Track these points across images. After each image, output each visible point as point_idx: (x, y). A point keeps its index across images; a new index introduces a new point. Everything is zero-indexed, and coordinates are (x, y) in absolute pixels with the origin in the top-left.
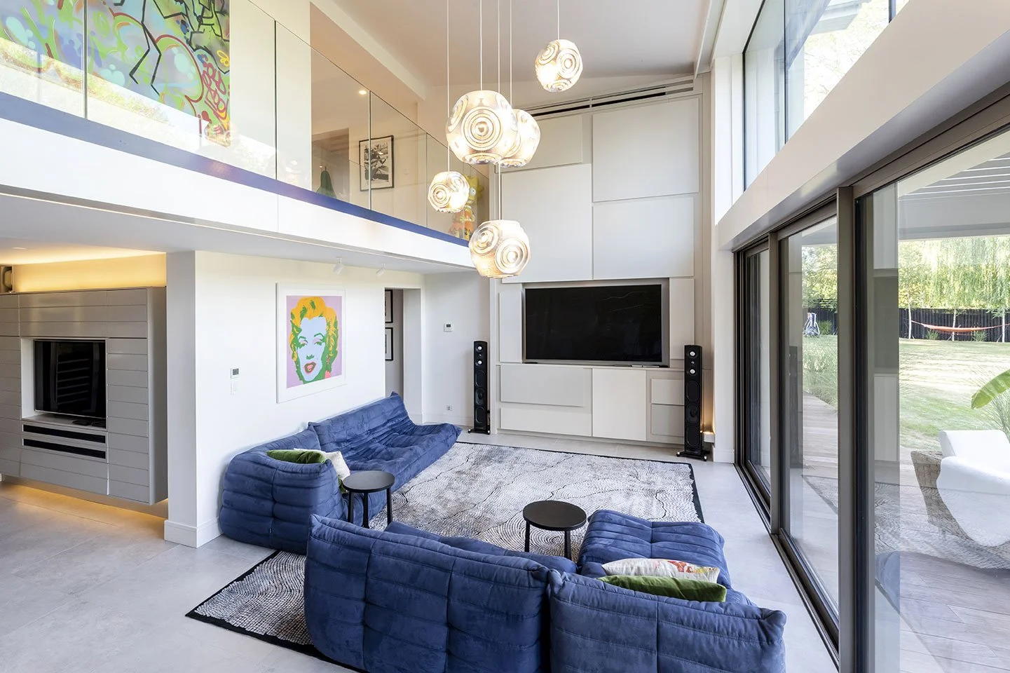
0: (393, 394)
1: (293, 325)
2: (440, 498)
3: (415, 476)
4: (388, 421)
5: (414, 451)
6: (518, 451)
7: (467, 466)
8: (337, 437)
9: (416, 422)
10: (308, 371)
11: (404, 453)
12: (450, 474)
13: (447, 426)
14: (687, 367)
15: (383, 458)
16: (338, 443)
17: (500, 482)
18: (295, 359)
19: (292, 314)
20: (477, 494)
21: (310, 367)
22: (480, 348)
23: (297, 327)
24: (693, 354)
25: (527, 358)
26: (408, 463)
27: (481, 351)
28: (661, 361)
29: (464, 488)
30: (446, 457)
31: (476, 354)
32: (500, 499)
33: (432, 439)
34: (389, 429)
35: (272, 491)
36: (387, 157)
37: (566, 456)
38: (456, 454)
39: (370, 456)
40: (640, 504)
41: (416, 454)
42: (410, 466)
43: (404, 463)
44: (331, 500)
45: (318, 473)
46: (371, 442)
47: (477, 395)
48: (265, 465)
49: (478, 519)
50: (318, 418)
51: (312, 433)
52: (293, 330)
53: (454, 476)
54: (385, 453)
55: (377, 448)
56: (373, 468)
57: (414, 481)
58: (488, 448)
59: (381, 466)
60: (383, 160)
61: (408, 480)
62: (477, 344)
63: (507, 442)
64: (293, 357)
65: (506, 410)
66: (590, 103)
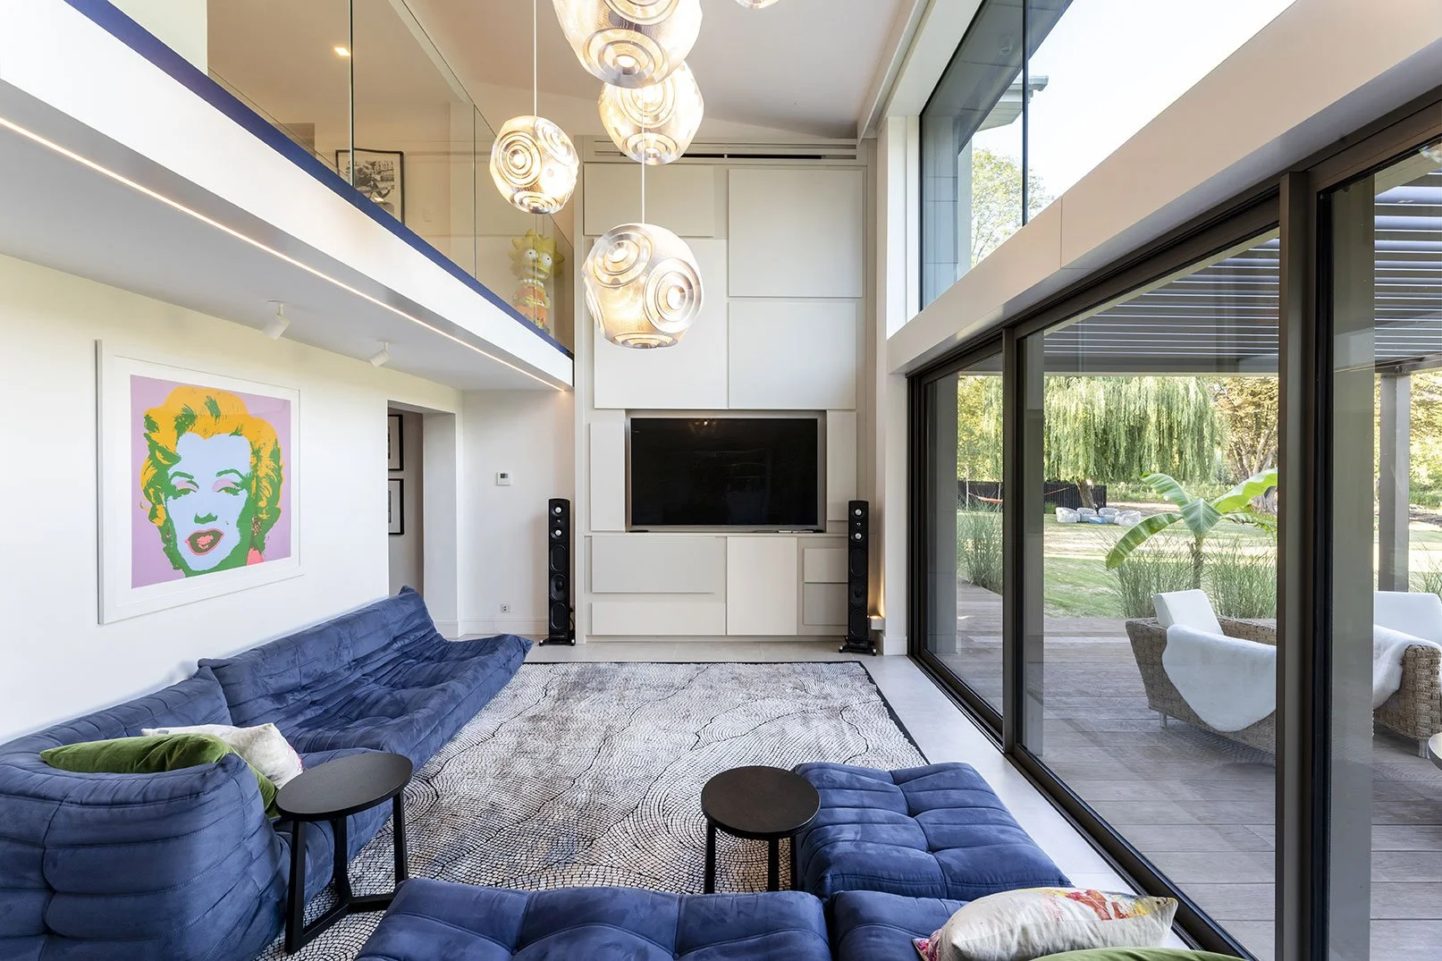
0: (404, 590)
1: (153, 446)
2: (504, 776)
3: (451, 739)
4: (395, 639)
5: (449, 691)
6: (626, 669)
7: (546, 705)
8: (274, 684)
9: (447, 635)
10: (197, 549)
11: (430, 697)
12: (518, 723)
13: (508, 639)
14: (852, 530)
15: (383, 714)
16: (279, 696)
17: (609, 727)
18: (159, 522)
19: (148, 418)
20: (576, 755)
21: (203, 541)
22: (559, 510)
23: (164, 451)
24: (858, 512)
25: (633, 524)
26: (438, 719)
27: (560, 515)
28: (816, 523)
29: (547, 748)
30: (506, 692)
31: (553, 520)
32: (615, 759)
33: (483, 665)
34: (396, 654)
35: (41, 864)
36: (393, 187)
37: (697, 669)
38: (523, 685)
39: (354, 714)
40: (828, 734)
41: (454, 698)
42: (442, 723)
43: (430, 719)
44: (239, 855)
45: (195, 793)
46: (358, 683)
47: (553, 584)
48: (23, 794)
49: (585, 811)
50: (224, 647)
51: (205, 683)
52: (152, 456)
53: (527, 726)
54: (391, 703)
55: (372, 693)
56: (362, 742)
57: (452, 748)
58: (575, 668)
59: (378, 735)
60: (384, 192)
61: (437, 751)
62: (553, 503)
63: (604, 656)
64: (153, 516)
65: (600, 607)
66: (726, 151)
